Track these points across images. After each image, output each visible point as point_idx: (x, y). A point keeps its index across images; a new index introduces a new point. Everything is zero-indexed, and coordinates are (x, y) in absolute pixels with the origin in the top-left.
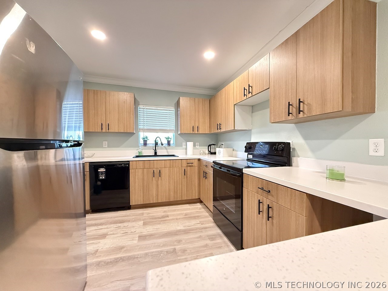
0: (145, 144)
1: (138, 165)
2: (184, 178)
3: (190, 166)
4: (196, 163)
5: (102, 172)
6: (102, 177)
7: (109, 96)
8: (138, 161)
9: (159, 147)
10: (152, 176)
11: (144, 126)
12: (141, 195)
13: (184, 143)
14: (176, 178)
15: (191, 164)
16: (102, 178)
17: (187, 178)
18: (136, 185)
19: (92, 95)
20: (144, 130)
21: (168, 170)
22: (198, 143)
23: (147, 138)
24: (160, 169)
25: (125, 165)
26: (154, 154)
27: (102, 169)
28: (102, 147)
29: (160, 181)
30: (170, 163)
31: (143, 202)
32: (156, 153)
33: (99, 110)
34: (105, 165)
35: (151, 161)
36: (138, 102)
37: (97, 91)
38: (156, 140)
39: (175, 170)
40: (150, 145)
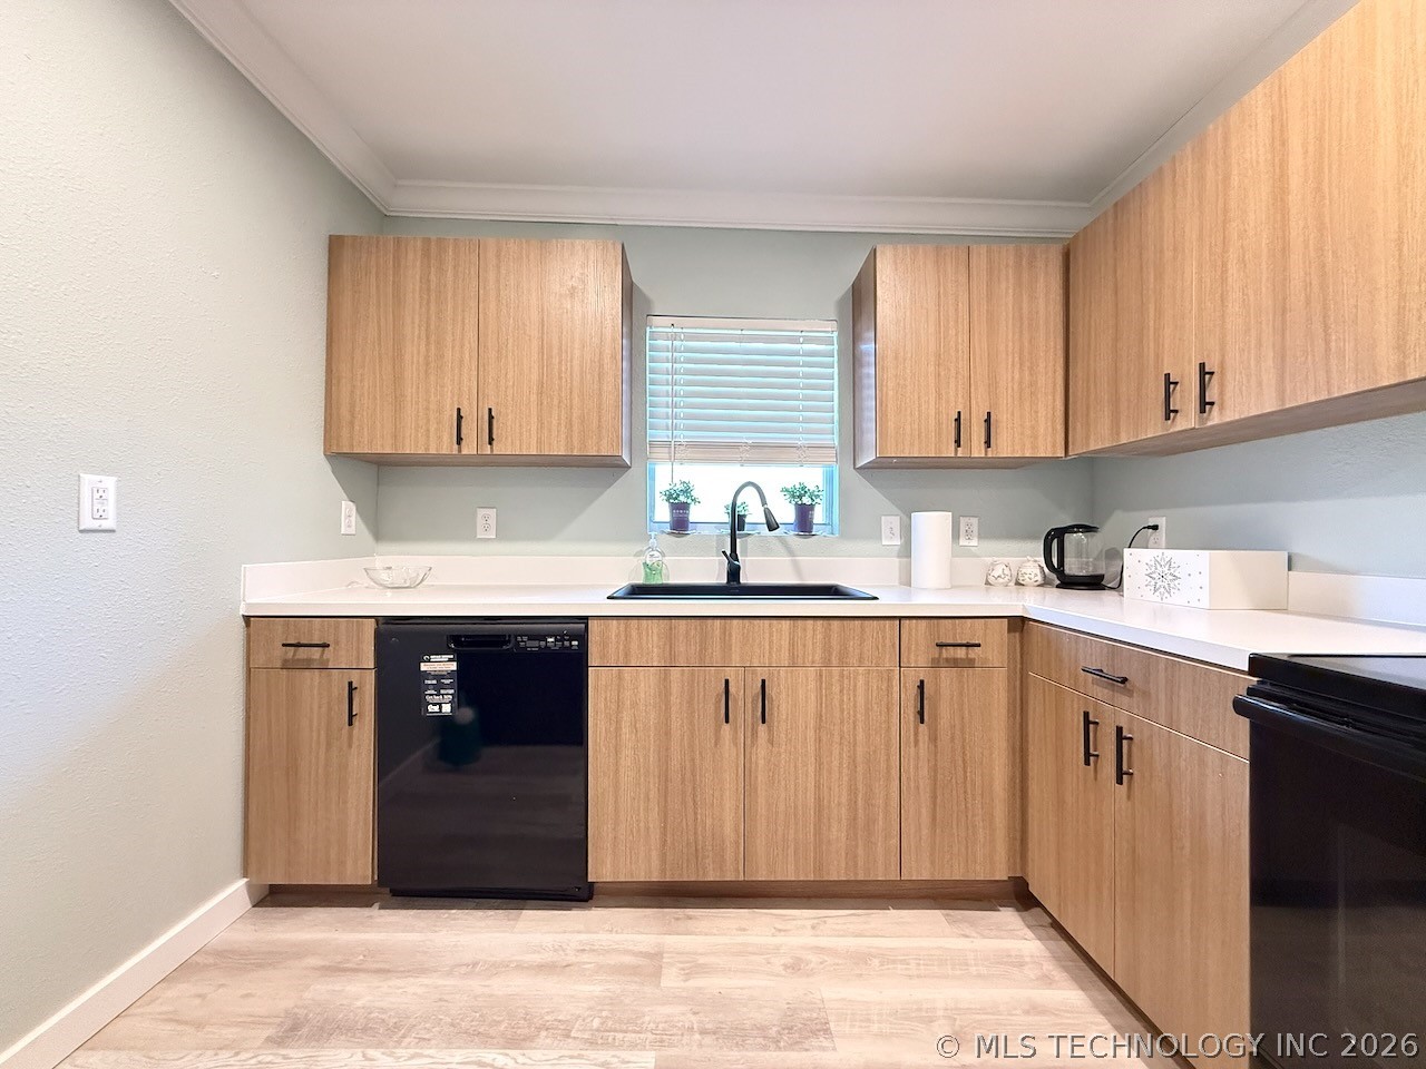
0: (680, 525)
1: (634, 646)
2: (916, 742)
3: (955, 663)
4: (995, 648)
5: (439, 677)
6: (442, 704)
7: (498, 267)
8: (635, 622)
9: (749, 539)
10: (716, 719)
11: (675, 428)
12: (648, 829)
13: (891, 522)
14: (861, 736)
15: (961, 653)
16: (436, 708)
17: (934, 739)
18: (622, 762)
19: (418, 263)
20: (674, 451)
21: (812, 685)
22: (975, 521)
23: (687, 491)
24: (762, 673)
25: (562, 640)
26: (724, 581)
27: (438, 658)
28: (471, 536)
29: (761, 751)
30: (827, 637)
31: (663, 871)
32: (734, 573)
33: (449, 338)
34: (456, 638)
35: (709, 622)
36: (648, 301)
37: (440, 240)
38: (738, 503)
39: (861, 681)
40: (706, 531)
